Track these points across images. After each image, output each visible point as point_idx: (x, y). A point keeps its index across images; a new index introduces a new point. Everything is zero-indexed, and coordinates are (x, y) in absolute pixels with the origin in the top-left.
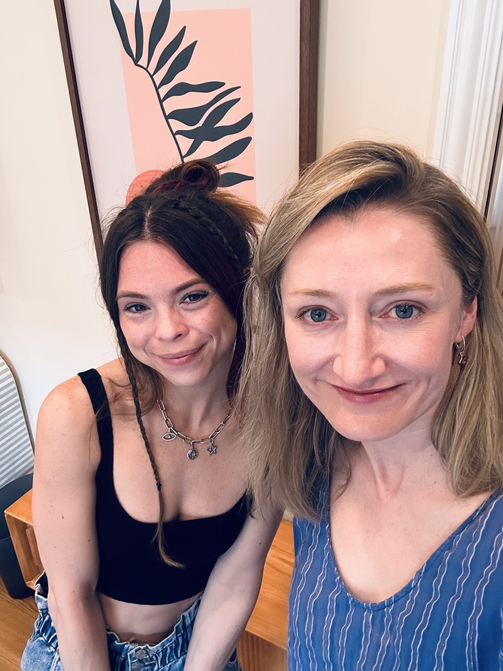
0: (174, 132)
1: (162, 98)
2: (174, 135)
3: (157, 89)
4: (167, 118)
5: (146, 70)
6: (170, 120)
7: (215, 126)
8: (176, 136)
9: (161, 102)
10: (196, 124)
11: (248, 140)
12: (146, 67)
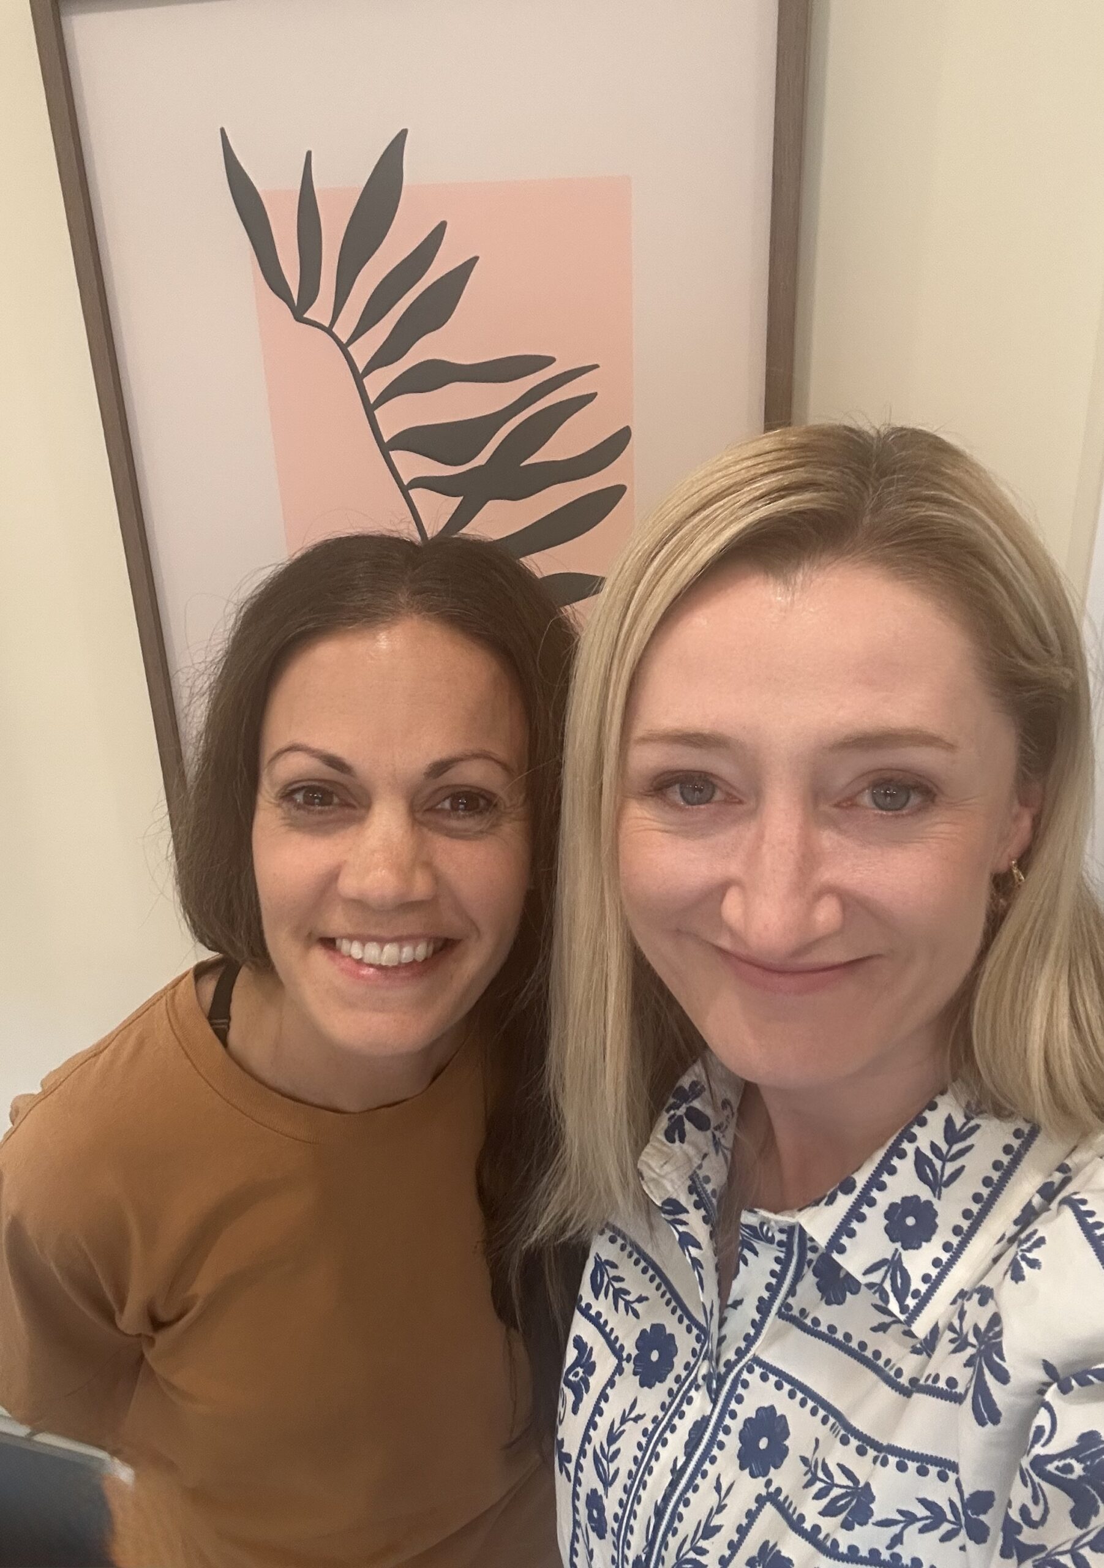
0: (406, 483)
1: (372, 399)
2: (404, 490)
3: (359, 378)
4: (385, 448)
5: (329, 331)
6: (394, 455)
7: (522, 465)
8: (412, 493)
9: (370, 409)
10: (468, 461)
11: (616, 493)
12: (327, 325)
